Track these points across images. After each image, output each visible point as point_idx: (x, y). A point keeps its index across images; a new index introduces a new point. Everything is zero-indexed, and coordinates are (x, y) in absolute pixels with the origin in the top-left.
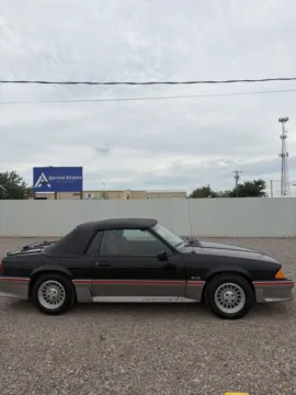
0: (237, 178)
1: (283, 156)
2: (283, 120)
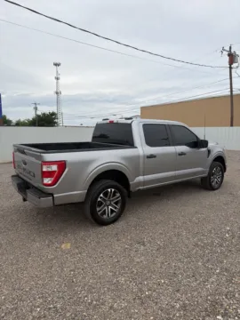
0: (36, 109)
1: (57, 93)
2: (57, 65)
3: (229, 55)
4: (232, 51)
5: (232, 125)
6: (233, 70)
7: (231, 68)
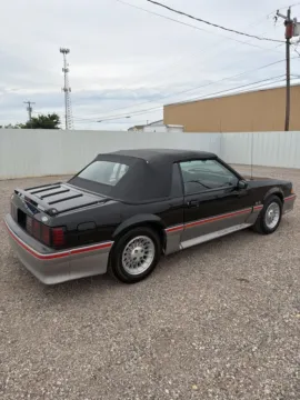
0: (30, 109)
1: (65, 90)
2: (64, 51)
3: (286, 23)
4: (292, 18)
5: (287, 129)
6: (291, 47)
7: (288, 43)
